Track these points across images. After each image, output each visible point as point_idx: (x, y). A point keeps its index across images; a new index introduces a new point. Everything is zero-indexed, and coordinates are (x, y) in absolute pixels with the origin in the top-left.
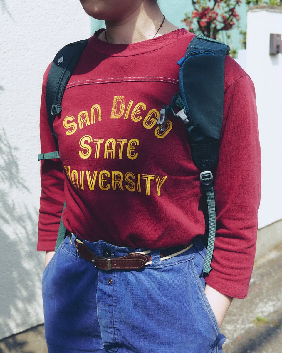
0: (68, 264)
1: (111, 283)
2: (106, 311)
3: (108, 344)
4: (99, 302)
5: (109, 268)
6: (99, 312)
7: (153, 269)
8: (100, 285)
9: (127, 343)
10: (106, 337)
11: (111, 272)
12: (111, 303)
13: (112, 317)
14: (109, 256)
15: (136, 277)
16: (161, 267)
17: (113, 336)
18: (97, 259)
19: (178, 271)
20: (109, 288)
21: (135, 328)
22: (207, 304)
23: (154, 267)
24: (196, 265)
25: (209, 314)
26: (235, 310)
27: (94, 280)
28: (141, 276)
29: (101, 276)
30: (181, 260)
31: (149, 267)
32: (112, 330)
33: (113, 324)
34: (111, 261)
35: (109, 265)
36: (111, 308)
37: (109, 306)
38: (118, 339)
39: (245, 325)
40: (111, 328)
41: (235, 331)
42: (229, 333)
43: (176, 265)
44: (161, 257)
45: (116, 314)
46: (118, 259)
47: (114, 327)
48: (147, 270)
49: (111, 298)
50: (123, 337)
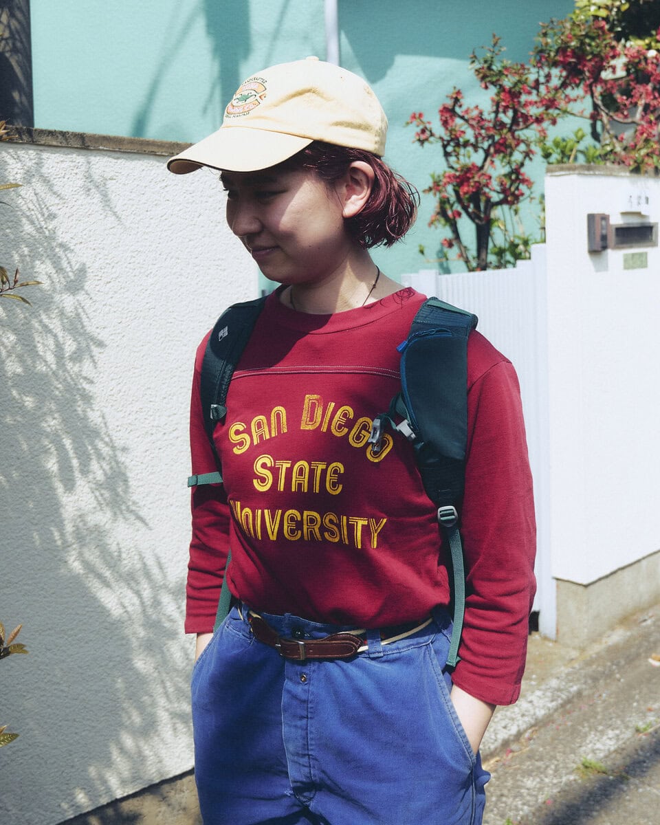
0: (236, 652)
1: (305, 680)
2: (296, 726)
3: (299, 784)
4: (285, 711)
5: (302, 658)
6: (284, 729)
7: (369, 657)
8: (288, 685)
9: (329, 782)
10: (295, 772)
11: (304, 663)
12: (304, 713)
13: (305, 738)
14: (302, 638)
15: (343, 670)
16: (382, 654)
17: (307, 770)
18: (283, 642)
19: (408, 661)
20: (302, 689)
21: (343, 755)
22: (454, 716)
23: (372, 656)
24: (437, 652)
25: (457, 732)
26: (541, 749)
27: (279, 676)
28: (350, 668)
29: (289, 669)
30: (413, 645)
31: (363, 655)
32: (306, 759)
33: (308, 750)
34: (304, 645)
35: (301, 651)
36: (304, 721)
37: (302, 718)
38: (315, 776)
39: (561, 777)
40: (304, 755)
41: (541, 789)
42: (529, 794)
43: (405, 652)
44: (382, 640)
45: (311, 732)
46: (315, 642)
47: (309, 755)
48: (361, 660)
49: (305, 705)
50: (323, 772)
